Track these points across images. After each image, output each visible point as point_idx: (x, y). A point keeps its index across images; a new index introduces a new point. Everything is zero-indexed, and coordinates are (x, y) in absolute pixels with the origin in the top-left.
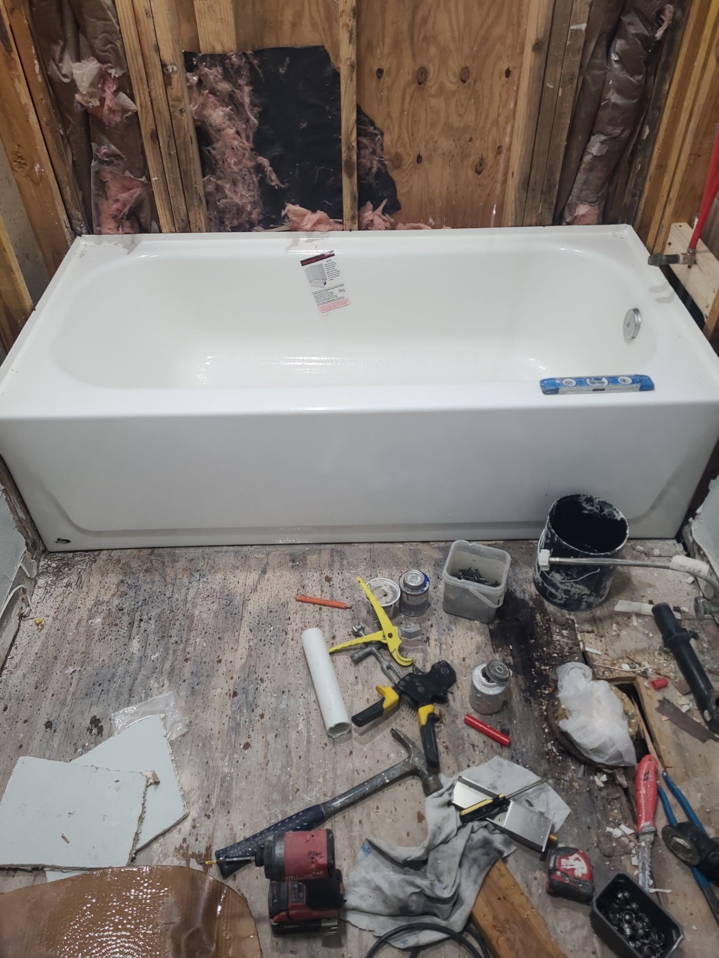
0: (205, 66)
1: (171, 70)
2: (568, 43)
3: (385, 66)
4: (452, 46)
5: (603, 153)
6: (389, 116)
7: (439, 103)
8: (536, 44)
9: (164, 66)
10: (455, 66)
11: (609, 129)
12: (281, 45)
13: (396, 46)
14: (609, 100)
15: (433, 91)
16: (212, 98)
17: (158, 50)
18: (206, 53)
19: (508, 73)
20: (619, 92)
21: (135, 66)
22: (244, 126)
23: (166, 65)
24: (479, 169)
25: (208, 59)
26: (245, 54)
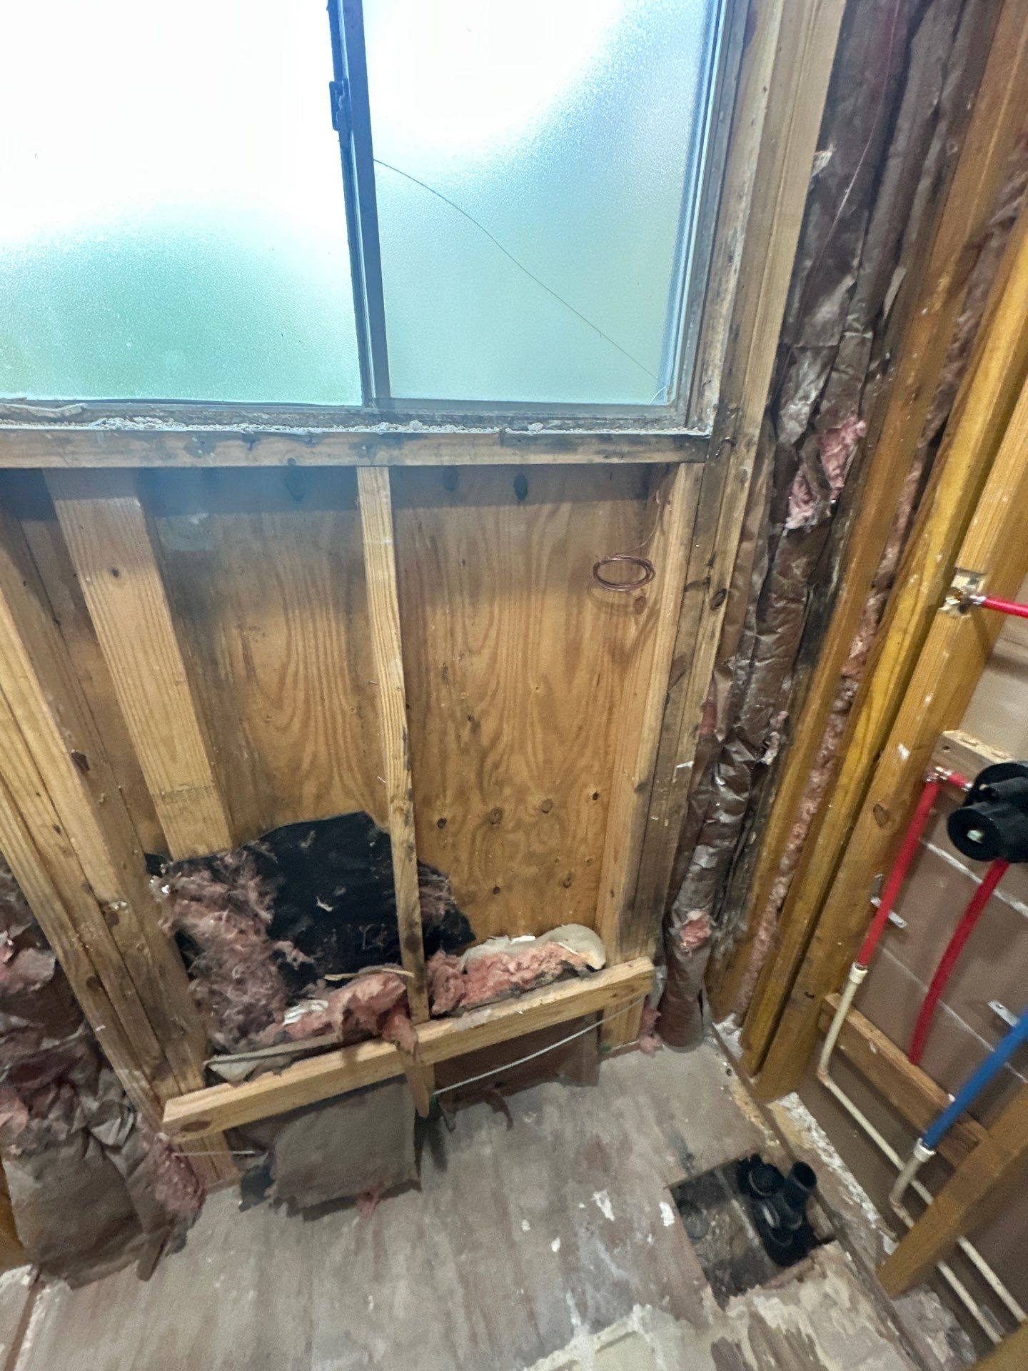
0: (182, 876)
1: (116, 907)
2: (674, 780)
3: (447, 814)
4: (531, 784)
5: (713, 864)
6: (457, 860)
7: (520, 836)
8: (639, 786)
9: (102, 905)
10: (536, 799)
11: (718, 842)
12: (301, 820)
13: (462, 794)
14: (719, 820)
15: (510, 826)
16: (194, 905)
17: (89, 888)
18: (183, 858)
19: (596, 796)
20: (727, 811)
21: (49, 914)
22: (251, 923)
23: (107, 903)
24: (567, 883)
25: (186, 866)
26: (246, 848)
